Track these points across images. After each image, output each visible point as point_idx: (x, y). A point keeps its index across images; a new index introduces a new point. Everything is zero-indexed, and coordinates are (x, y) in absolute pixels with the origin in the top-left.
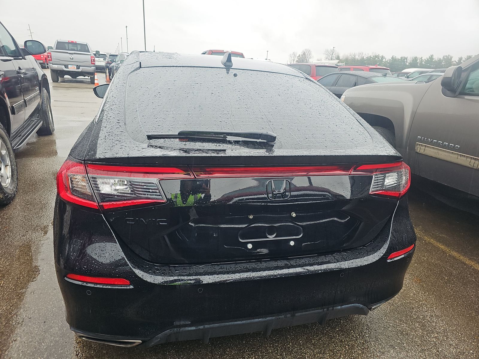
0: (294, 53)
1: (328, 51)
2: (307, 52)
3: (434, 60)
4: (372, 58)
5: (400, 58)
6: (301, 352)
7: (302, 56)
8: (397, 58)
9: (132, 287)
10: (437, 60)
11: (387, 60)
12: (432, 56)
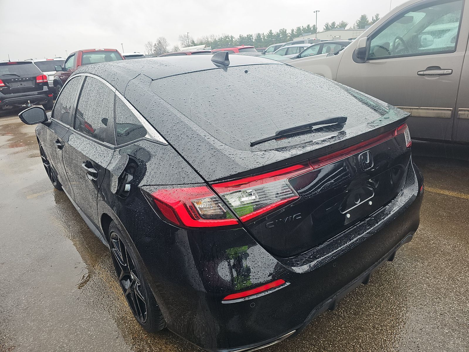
0: (149, 43)
1: (181, 37)
2: (162, 40)
3: (273, 34)
4: (223, 39)
5: (247, 36)
6: (368, 291)
7: (158, 44)
8: (244, 36)
9: (288, 284)
10: (276, 34)
11: (236, 39)
12: (271, 31)
